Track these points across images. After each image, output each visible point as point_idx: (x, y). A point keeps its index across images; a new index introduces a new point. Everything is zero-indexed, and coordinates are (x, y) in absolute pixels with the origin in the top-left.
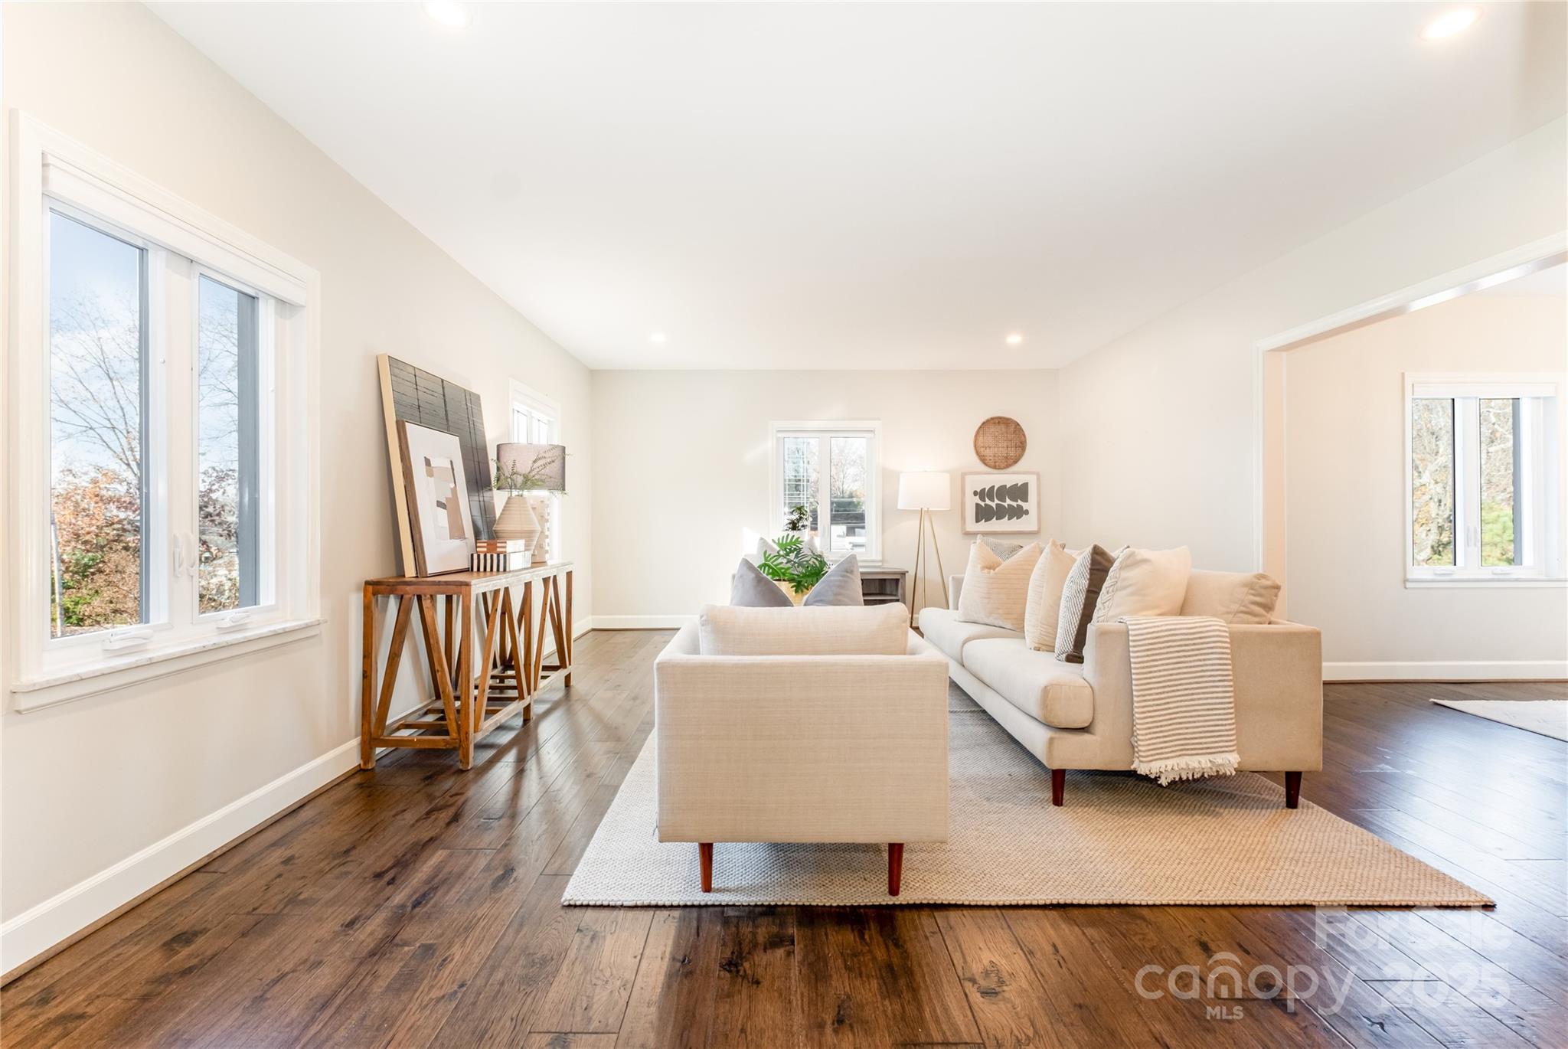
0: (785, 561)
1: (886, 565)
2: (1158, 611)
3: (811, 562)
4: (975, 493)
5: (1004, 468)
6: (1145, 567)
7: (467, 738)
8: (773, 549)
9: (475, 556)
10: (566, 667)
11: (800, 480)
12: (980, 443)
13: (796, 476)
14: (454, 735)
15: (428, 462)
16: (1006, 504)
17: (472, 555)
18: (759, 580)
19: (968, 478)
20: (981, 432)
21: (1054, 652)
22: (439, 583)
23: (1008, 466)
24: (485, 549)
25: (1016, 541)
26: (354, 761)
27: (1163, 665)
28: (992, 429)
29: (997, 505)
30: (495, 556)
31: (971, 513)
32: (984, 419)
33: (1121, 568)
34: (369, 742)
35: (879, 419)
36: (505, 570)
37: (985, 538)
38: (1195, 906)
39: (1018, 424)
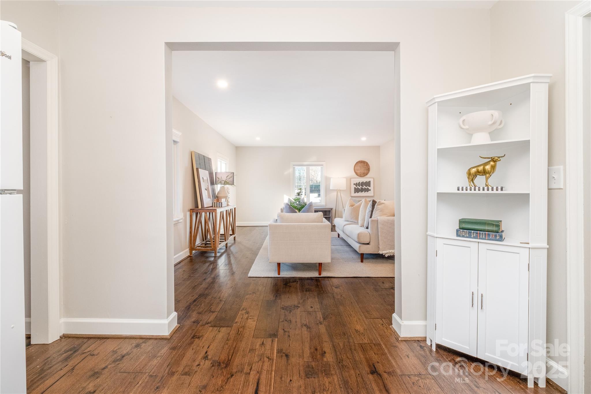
0: (296, 204)
1: (327, 207)
2: (387, 216)
3: (303, 204)
4: (354, 184)
5: (363, 177)
6: (383, 205)
7: (216, 249)
8: (293, 201)
9: (214, 203)
10: (234, 234)
11: (301, 177)
12: (355, 169)
13: (299, 176)
14: (213, 248)
15: (203, 178)
16: (363, 188)
17: (213, 203)
18: (290, 207)
19: (352, 180)
20: (356, 165)
21: (358, 224)
22: (207, 209)
23: (364, 176)
24: (216, 201)
25: (360, 199)
26: (188, 254)
27: (386, 228)
28: (360, 164)
29: (361, 188)
30: (219, 203)
31: (353, 190)
32: (357, 162)
33: (377, 205)
34: (192, 249)
35: (325, 161)
36: (221, 207)
37: (352, 198)
38: (385, 277)
39: (367, 163)
